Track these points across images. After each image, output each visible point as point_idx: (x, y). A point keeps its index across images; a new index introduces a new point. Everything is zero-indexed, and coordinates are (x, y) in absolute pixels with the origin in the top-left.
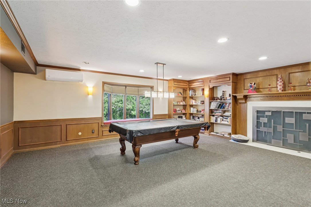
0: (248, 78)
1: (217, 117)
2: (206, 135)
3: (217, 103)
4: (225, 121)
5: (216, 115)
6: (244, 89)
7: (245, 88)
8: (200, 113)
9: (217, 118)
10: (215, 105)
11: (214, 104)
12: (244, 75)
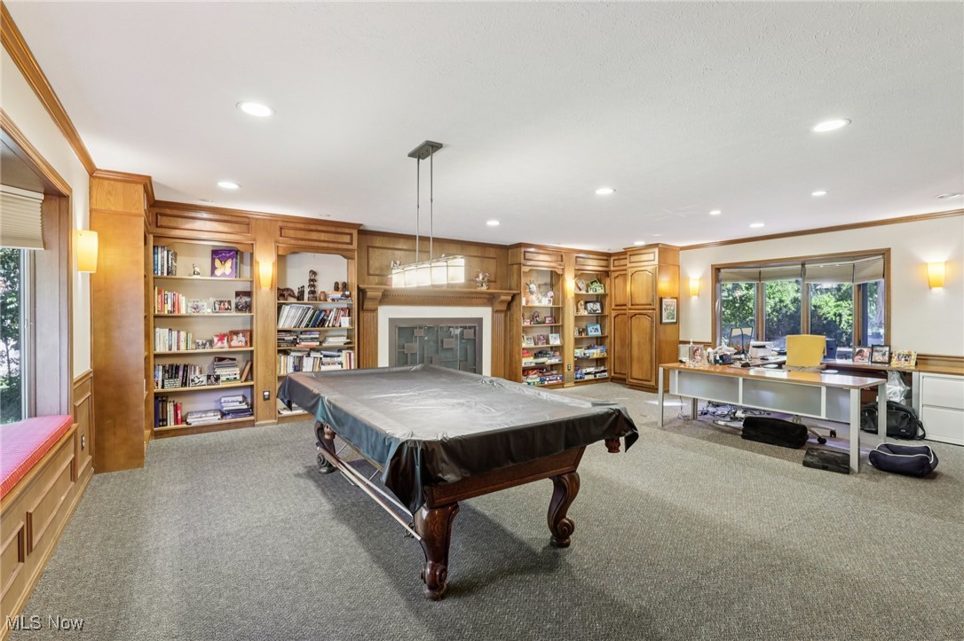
0: (378, 248)
1: (299, 354)
2: (263, 428)
3: (304, 310)
4: (334, 364)
5: (294, 351)
6: (369, 274)
7: (371, 272)
8: (208, 350)
9: (301, 359)
10: (294, 317)
11: (293, 311)
12: (369, 237)
